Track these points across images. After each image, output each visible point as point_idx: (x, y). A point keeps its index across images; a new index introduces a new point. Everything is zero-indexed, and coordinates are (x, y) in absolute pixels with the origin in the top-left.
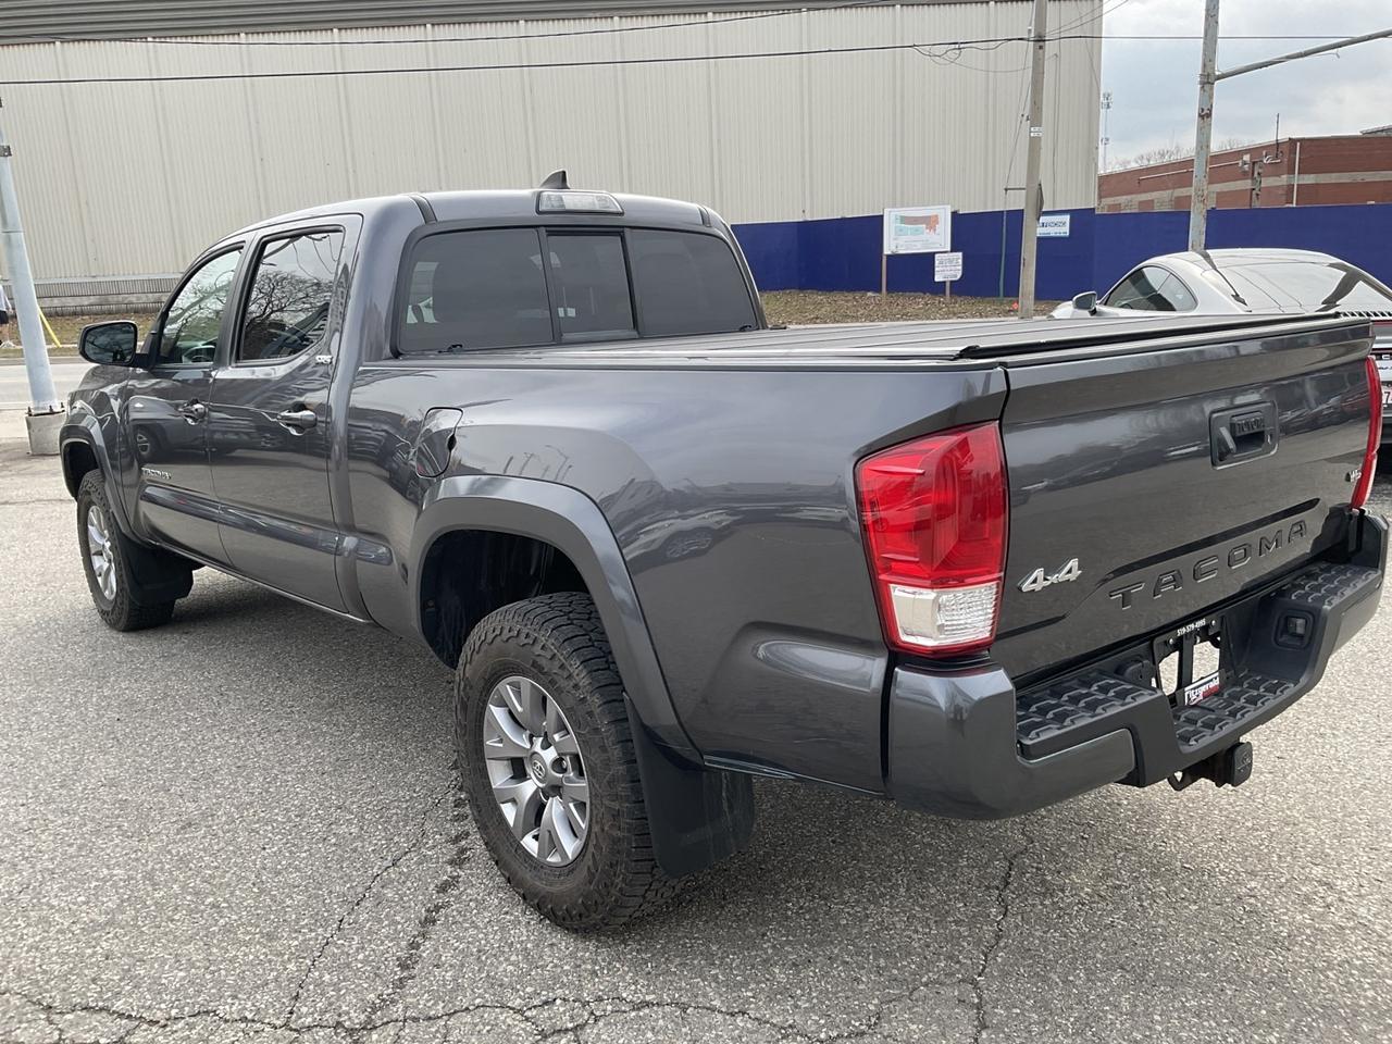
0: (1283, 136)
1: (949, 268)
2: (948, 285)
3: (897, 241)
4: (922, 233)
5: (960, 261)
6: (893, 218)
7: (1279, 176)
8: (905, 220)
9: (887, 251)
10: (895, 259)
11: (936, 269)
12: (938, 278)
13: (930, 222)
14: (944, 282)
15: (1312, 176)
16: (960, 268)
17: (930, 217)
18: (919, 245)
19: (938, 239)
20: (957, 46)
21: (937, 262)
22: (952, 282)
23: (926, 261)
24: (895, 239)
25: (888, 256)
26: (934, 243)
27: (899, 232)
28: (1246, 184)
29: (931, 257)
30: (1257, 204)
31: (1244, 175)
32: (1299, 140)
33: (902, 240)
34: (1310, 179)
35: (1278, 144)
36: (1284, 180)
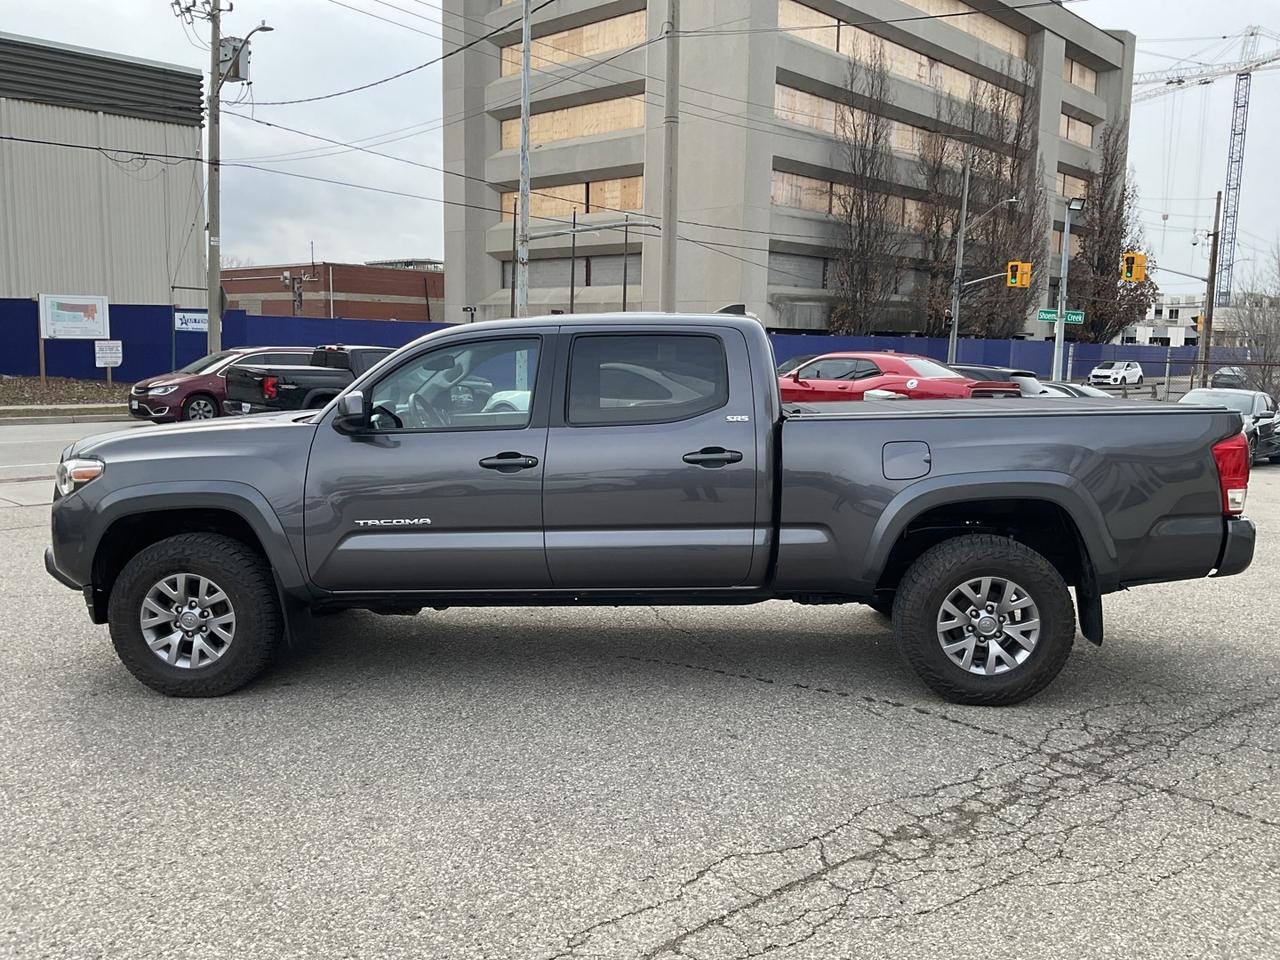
0: (318, 260)
1: (110, 355)
2: (109, 371)
3: (53, 326)
4: (81, 321)
5: (120, 349)
6: (49, 304)
7: (317, 291)
8: (62, 306)
9: (45, 334)
10: (52, 343)
11: (97, 355)
12: (99, 364)
13: (88, 311)
14: (106, 368)
15: (343, 294)
16: (121, 355)
17: (87, 306)
18: (78, 331)
19: (96, 327)
20: (142, 156)
21: (97, 349)
22: (112, 368)
23: (87, 347)
24: (53, 324)
25: (45, 340)
26: (94, 331)
27: (56, 318)
28: (289, 296)
29: (91, 343)
30: (299, 314)
31: (286, 288)
32: (331, 264)
33: (59, 326)
34: (341, 296)
35: (314, 266)
36: (321, 295)
